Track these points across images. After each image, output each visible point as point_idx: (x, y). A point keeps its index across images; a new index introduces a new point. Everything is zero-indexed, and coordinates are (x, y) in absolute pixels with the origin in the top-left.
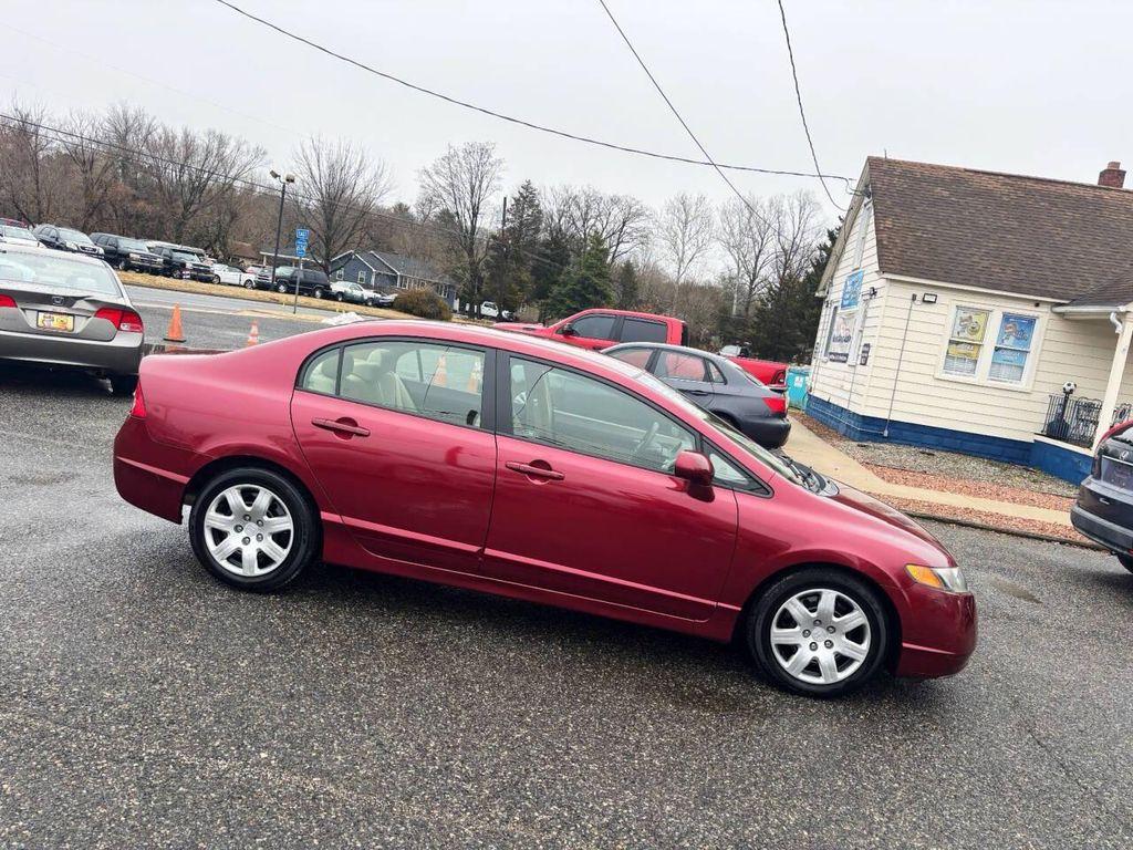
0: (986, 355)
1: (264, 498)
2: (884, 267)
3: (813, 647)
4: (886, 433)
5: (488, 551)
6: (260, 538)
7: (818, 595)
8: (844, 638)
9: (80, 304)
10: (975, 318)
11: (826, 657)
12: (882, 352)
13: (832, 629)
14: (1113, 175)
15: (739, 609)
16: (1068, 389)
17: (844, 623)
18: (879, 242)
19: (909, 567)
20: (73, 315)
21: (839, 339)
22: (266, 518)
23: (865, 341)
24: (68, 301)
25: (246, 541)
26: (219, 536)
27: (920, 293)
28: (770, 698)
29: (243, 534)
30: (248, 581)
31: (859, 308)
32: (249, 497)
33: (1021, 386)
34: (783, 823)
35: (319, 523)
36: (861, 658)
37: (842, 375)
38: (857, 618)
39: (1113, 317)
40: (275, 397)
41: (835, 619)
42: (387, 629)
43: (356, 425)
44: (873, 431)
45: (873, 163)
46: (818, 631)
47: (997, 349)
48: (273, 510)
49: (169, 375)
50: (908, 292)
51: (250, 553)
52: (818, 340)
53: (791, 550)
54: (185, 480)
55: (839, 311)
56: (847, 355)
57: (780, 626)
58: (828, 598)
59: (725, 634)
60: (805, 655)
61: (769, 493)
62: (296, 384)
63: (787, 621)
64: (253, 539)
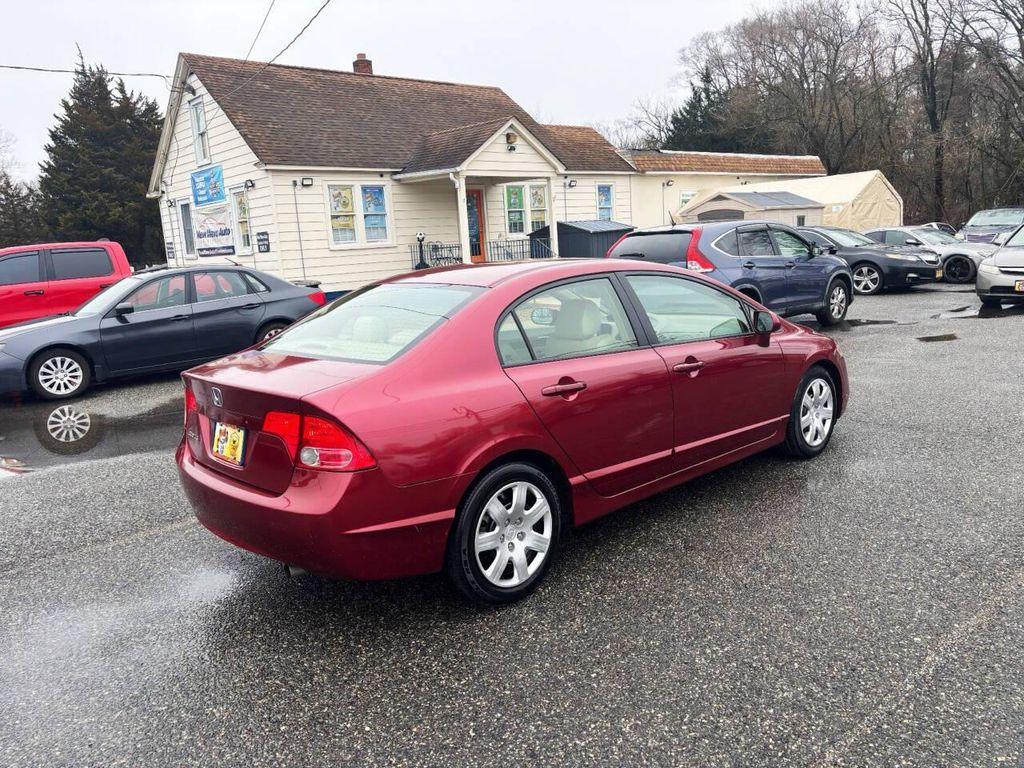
0: (360, 223)
2: (264, 159)
10: (343, 193)
12: (284, 237)
14: (363, 65)
15: (788, 415)
16: (421, 237)
21: (211, 234)
23: (256, 231)
26: (488, 558)
27: (298, 178)
29: (506, 542)
31: (229, 201)
32: (507, 499)
33: (389, 242)
36: (831, 416)
39: (451, 176)
43: (574, 381)
47: (365, 216)
48: (529, 500)
50: (289, 179)
51: (518, 557)
54: (452, 513)
55: (193, 207)
56: (233, 247)
57: (803, 415)
58: (816, 385)
59: (785, 435)
63: (805, 411)
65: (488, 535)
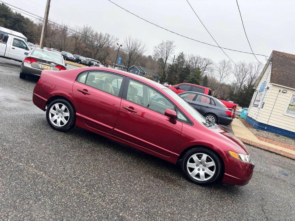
1: (64, 107)
2: (272, 81)
3: (199, 170)
4: (266, 128)
5: (115, 129)
6: (61, 117)
7: (202, 155)
8: (208, 169)
9: (52, 64)
11: (202, 173)
12: (268, 105)
13: (205, 165)
15: (179, 155)
17: (208, 164)
18: (272, 74)
19: (230, 151)
20: (50, 66)
21: (257, 101)
22: (63, 112)
23: (263, 102)
24: (49, 63)
25: (58, 118)
26: (53, 115)
27: (282, 90)
28: (183, 182)
29: (58, 116)
30: (57, 128)
31: (263, 93)
32: (60, 106)
34: (164, 211)
35: (76, 116)
36: (212, 175)
37: (256, 110)
38: (212, 163)
40: (71, 82)
41: (206, 163)
43: (87, 91)
44: (262, 127)
45: (275, 53)
46: (201, 165)
48: (65, 111)
49: (48, 74)
51: (59, 121)
52: (252, 101)
53: (195, 141)
54: (46, 100)
55: (258, 93)
56: (258, 105)
57: (190, 162)
58: (205, 156)
59: (175, 162)
60: (196, 171)
61: (192, 124)
62: (76, 80)
63: (192, 161)
64: (60, 117)
65: (54, 111)
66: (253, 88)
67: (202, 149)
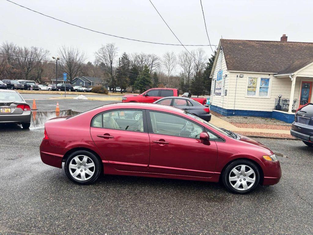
0: (258, 89)
1: (85, 158)
2: (229, 68)
3: (241, 181)
4: (234, 113)
5: (150, 166)
6: (85, 170)
7: (240, 167)
8: (248, 177)
9: (12, 105)
10: (254, 80)
11: (244, 183)
12: (231, 92)
13: (245, 175)
14: (284, 38)
15: (220, 173)
16: (280, 96)
17: (248, 173)
18: (226, 62)
19: (263, 156)
20: (10, 108)
21: (218, 89)
22: (87, 164)
23: (225, 89)
24: (9, 104)
25: (81, 171)
26: (74, 170)
27: (239, 75)
28: (231, 196)
29: (80, 169)
30: (83, 182)
31: (222, 80)
32: (81, 159)
33: (267, 97)
36: (254, 182)
37: (220, 99)
38: (251, 171)
39: (290, 77)
41: (246, 173)
42: (125, 191)
43: (110, 135)
44: (230, 113)
45: (222, 41)
46: (241, 176)
47: (260, 88)
48: (88, 161)
50: (235, 75)
51: (83, 174)
52: (211, 90)
53: (234, 155)
54: (62, 156)
55: (217, 81)
56: (220, 93)
57: (231, 176)
58: (243, 167)
59: (217, 180)
60: (238, 183)
61: (224, 141)
62: (91, 126)
63: (233, 175)
64: (83, 170)
65: (74, 165)
66: (210, 77)
67: (240, 161)
